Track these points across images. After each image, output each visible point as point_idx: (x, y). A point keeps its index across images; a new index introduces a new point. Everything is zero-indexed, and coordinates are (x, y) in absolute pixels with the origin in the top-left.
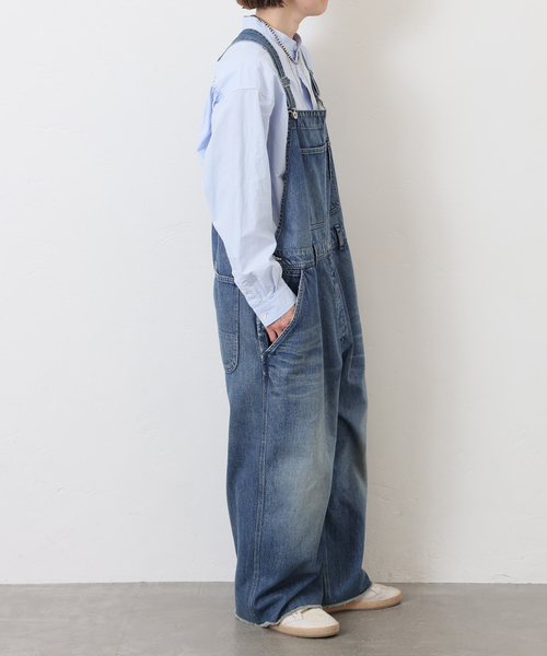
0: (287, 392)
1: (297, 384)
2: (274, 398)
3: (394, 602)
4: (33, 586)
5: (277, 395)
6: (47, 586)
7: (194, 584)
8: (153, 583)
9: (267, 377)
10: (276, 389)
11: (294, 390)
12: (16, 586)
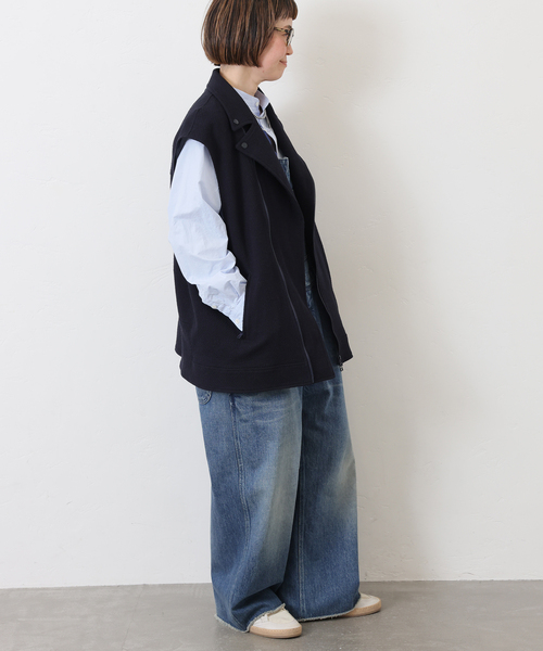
0: (254, 418)
1: (264, 411)
2: (244, 424)
3: (373, 610)
4: (47, 589)
5: (246, 421)
6: (59, 589)
7: (191, 585)
8: (154, 585)
9: (234, 408)
10: (244, 416)
11: (262, 416)
12: (32, 589)
